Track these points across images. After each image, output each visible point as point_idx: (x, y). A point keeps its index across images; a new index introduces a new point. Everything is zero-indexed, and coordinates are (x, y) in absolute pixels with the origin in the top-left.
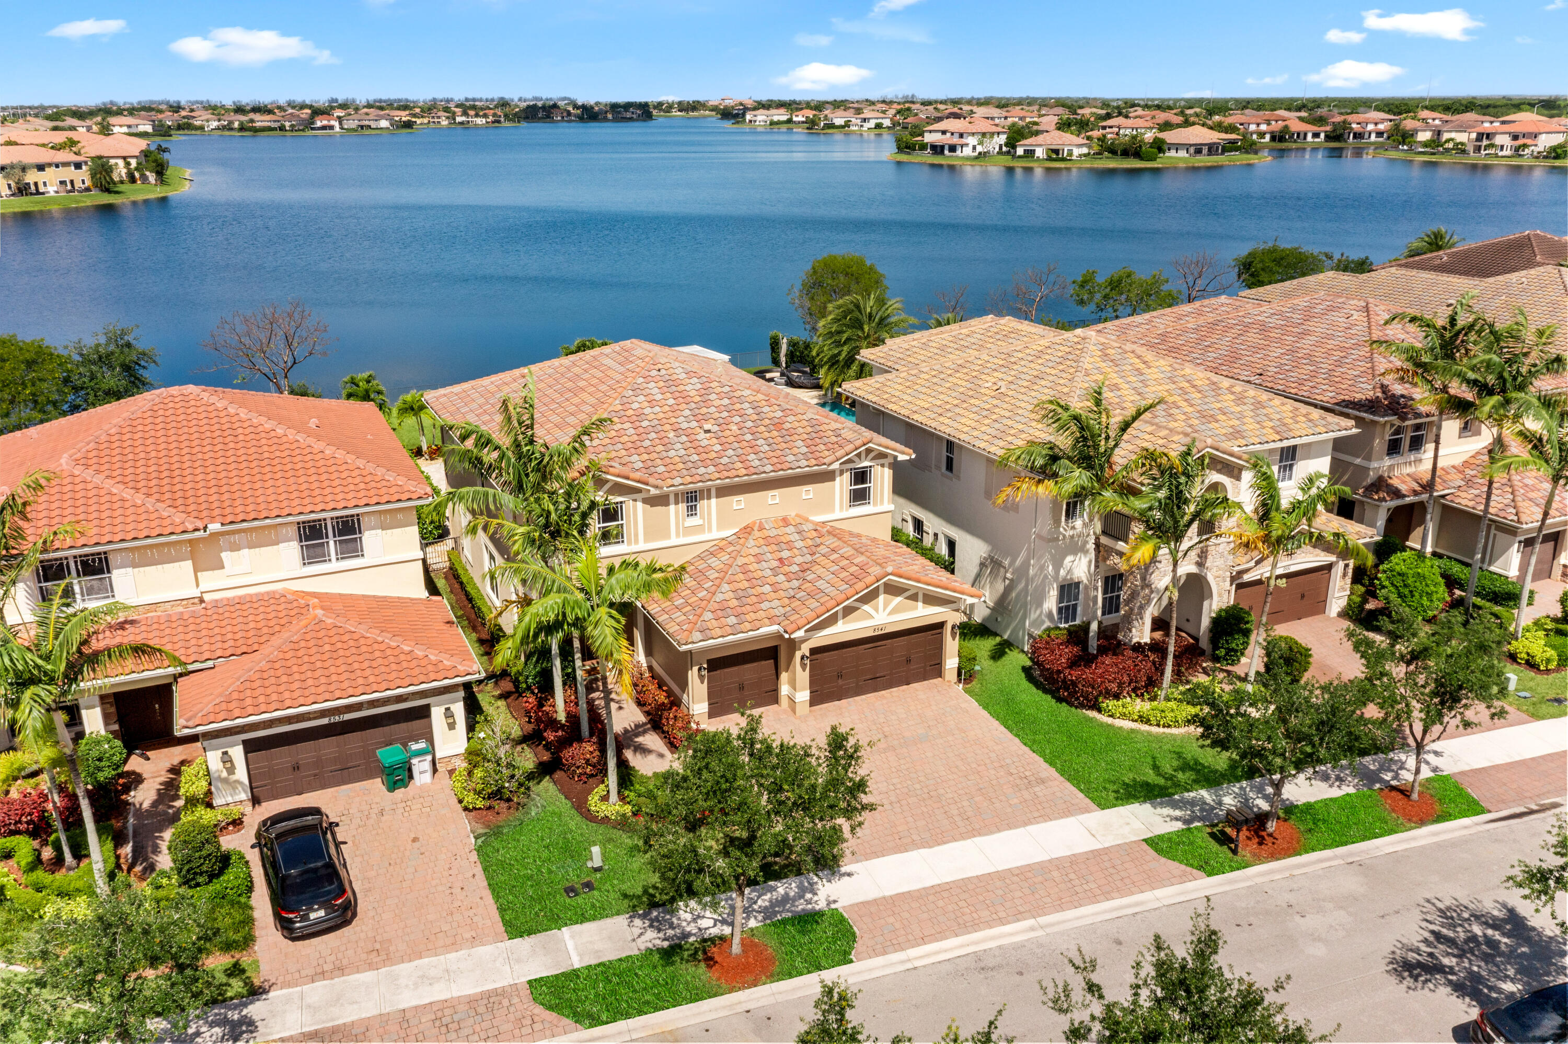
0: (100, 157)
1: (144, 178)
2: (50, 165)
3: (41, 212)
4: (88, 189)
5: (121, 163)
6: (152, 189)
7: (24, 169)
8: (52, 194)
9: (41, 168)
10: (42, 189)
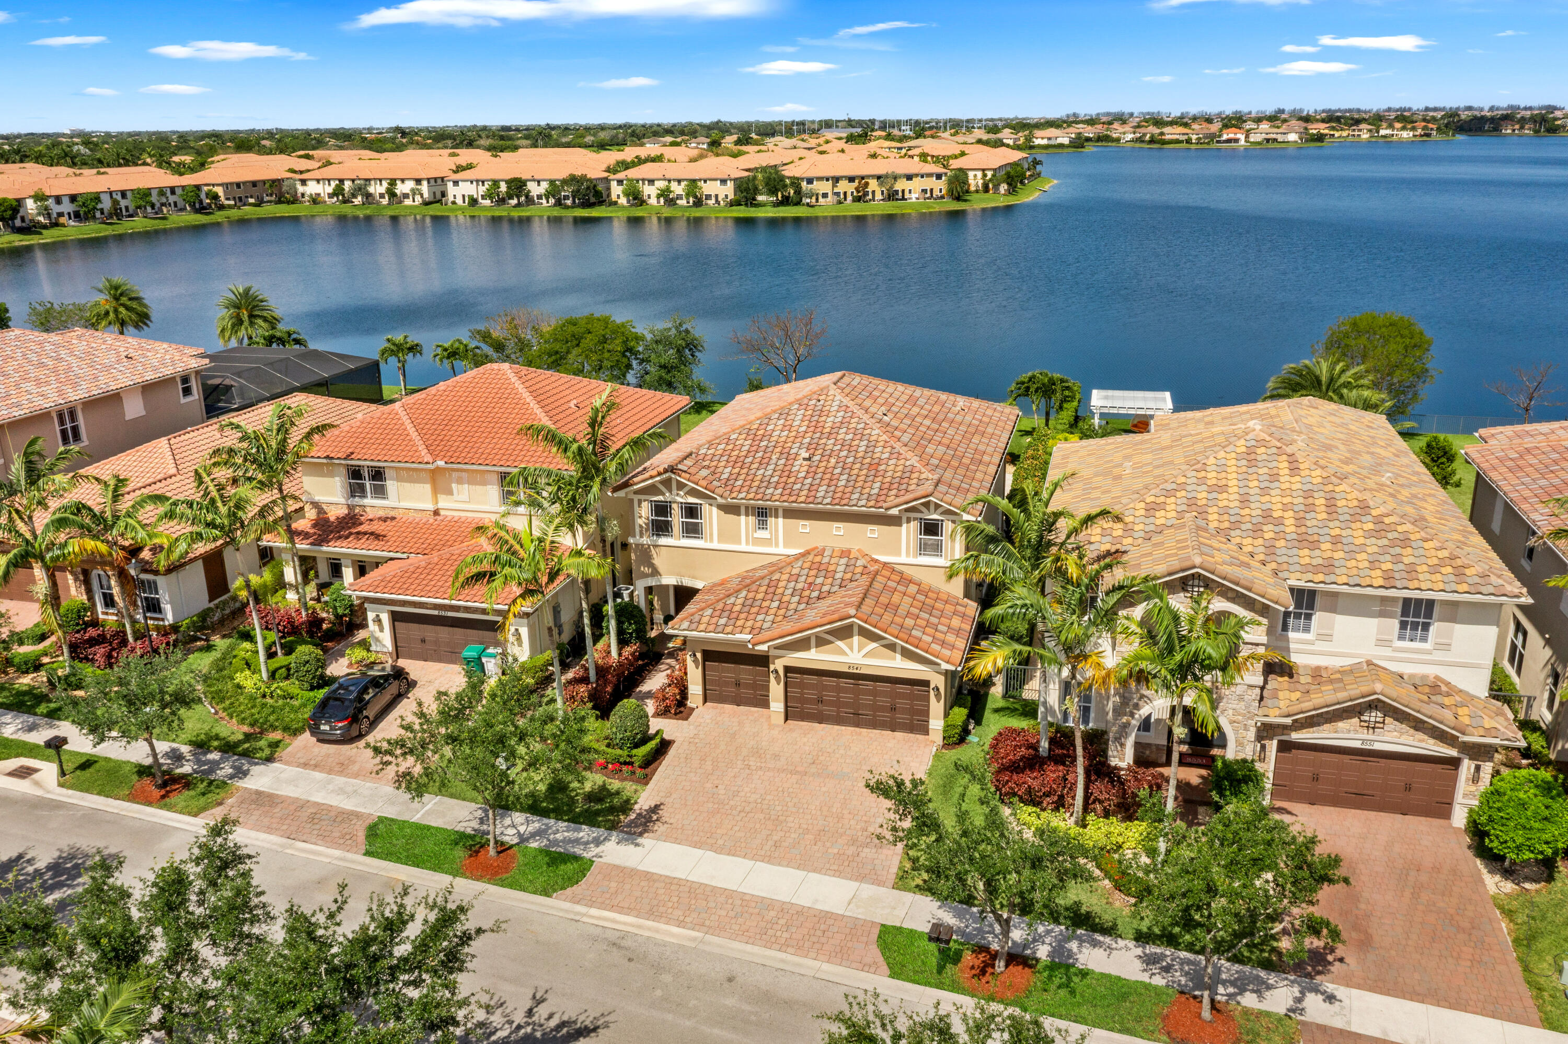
0: (961, 170)
1: (996, 187)
2: (917, 175)
3: (903, 215)
4: (942, 197)
5: (979, 174)
6: (1000, 198)
7: (895, 178)
8: (914, 200)
9: (909, 177)
10: (907, 195)
